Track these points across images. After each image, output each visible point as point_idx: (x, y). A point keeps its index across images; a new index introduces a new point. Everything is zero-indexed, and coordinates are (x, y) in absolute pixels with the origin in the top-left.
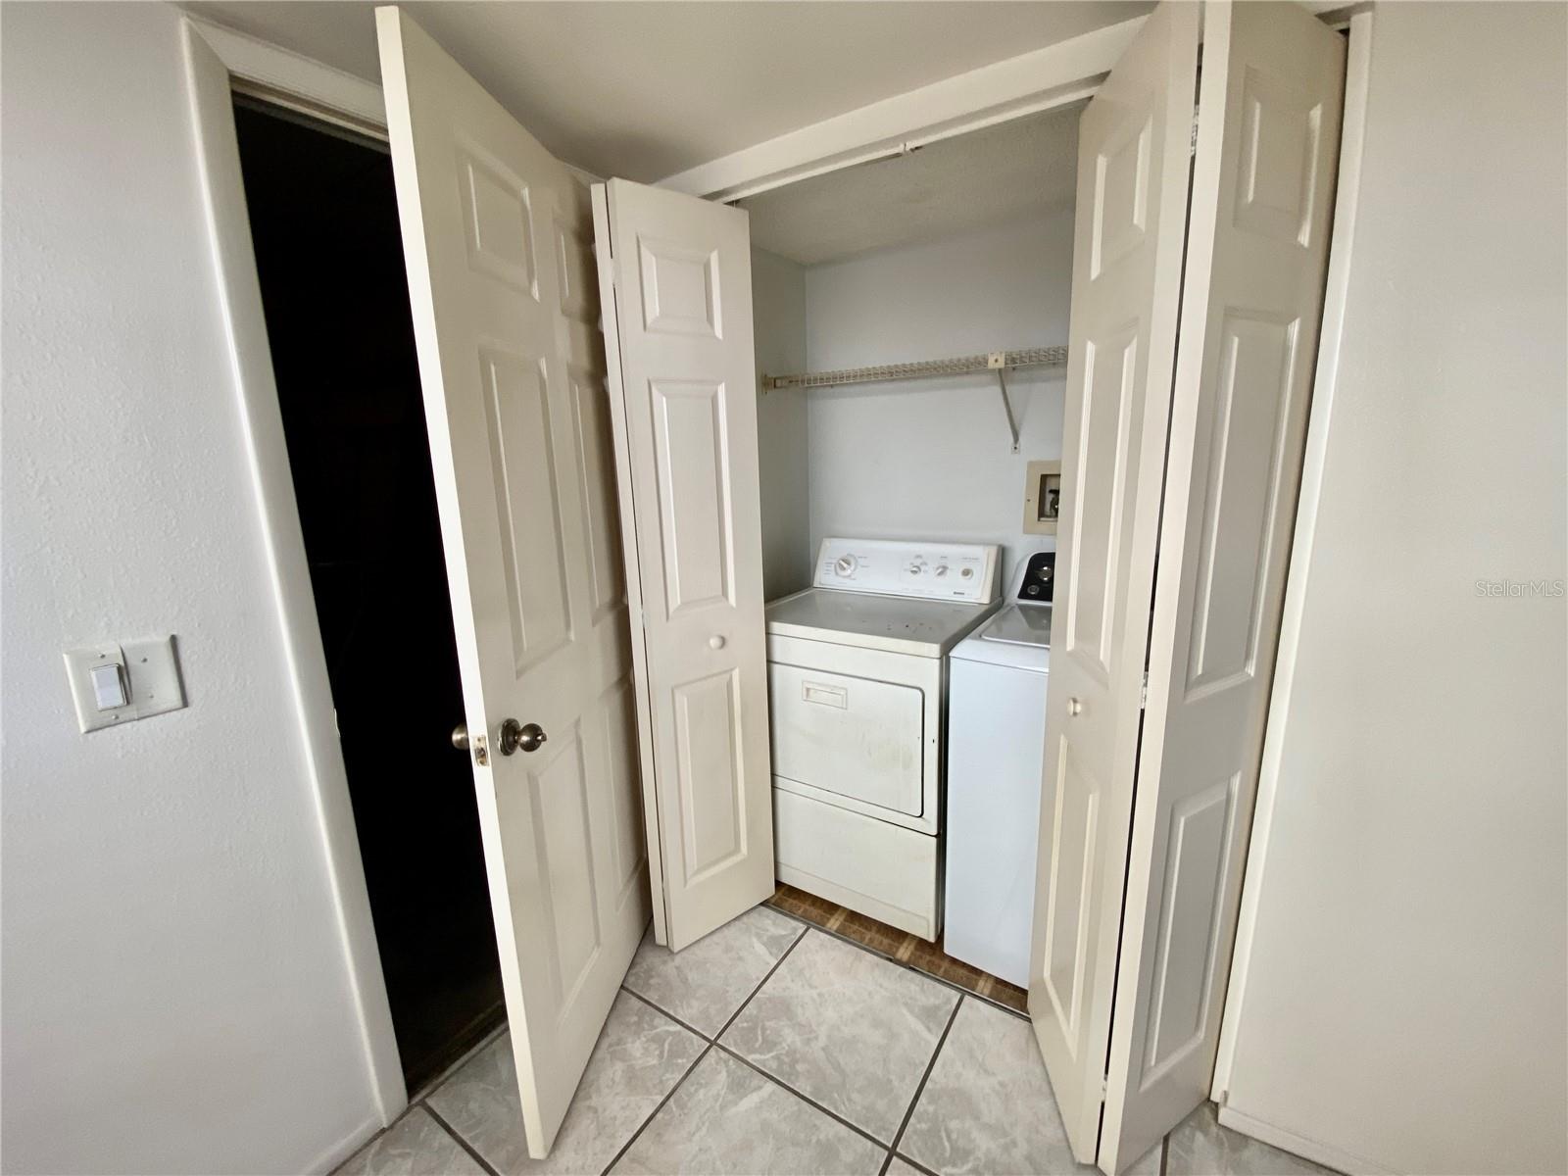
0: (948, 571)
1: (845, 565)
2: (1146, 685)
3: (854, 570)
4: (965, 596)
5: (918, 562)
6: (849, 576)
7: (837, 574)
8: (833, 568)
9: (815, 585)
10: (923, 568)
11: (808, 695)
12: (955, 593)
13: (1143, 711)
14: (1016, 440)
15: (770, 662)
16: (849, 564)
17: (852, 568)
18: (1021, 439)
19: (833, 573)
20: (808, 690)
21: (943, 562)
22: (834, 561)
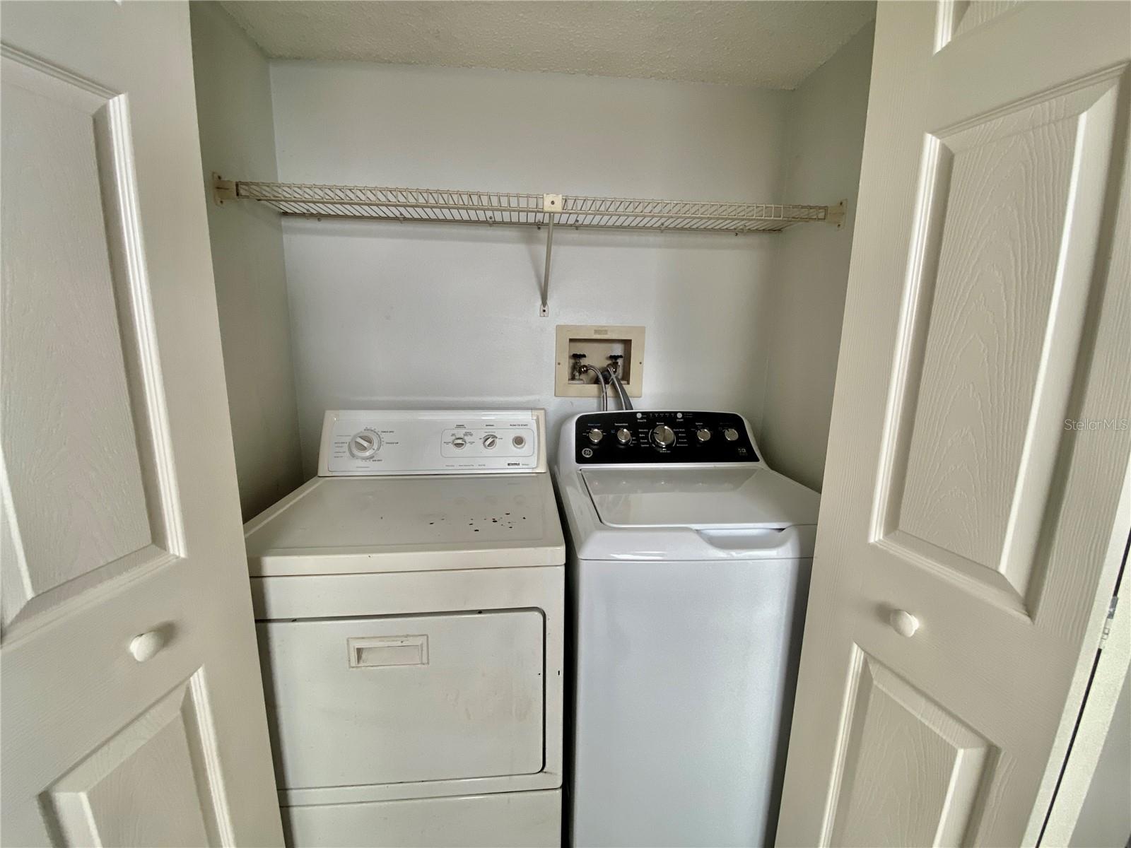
0: (497, 441)
1: (366, 444)
2: (1111, 615)
3: (378, 449)
4: (521, 466)
5: (461, 433)
6: (371, 457)
7: (353, 455)
8: (347, 450)
9: (320, 474)
10: (468, 439)
11: (359, 658)
12: (509, 464)
13: (1099, 651)
14: (544, 303)
15: (262, 621)
16: (370, 441)
17: (375, 446)
18: (548, 302)
19: (348, 454)
20: (359, 651)
21: (490, 431)
22: (348, 439)
